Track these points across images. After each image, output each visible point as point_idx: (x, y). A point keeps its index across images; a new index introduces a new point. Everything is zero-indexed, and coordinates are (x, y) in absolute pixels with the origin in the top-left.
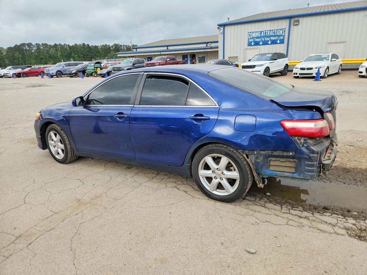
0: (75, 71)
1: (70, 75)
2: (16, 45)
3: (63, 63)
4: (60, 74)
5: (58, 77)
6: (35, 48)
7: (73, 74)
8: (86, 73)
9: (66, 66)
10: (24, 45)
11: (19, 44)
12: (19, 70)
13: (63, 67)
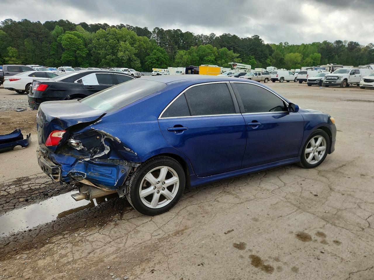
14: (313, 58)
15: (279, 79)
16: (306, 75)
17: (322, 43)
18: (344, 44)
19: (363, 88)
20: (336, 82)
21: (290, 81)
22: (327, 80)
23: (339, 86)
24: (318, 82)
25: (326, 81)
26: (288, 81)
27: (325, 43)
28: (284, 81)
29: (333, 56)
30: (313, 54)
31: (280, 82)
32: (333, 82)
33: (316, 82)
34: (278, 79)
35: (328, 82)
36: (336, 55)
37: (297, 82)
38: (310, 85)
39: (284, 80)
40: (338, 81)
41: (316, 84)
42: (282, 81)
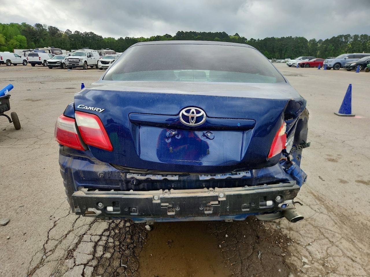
0: (355, 64)
1: (346, 68)
2: (334, 37)
3: (346, 55)
4: (338, 66)
5: (334, 69)
6: (351, 40)
7: (352, 67)
8: (367, 67)
9: (349, 58)
10: (341, 36)
11: (336, 36)
12: (307, 61)
13: (345, 59)
14: (19, 41)
15: (5, 62)
16: (38, 58)
17: (21, 24)
18: (44, 28)
19: (101, 69)
20: (78, 64)
21: (17, 65)
22: (69, 62)
23: (82, 68)
24: (59, 64)
25: (69, 64)
26: (15, 64)
27: (24, 25)
28: (12, 65)
29: (38, 39)
30: (17, 36)
31: (8, 65)
32: (76, 64)
33: (57, 64)
34: (3, 62)
35: (72, 65)
36: (41, 39)
37: (26, 65)
38: (51, 67)
39: (11, 63)
40: (81, 64)
41: (57, 66)
42: (9, 64)
